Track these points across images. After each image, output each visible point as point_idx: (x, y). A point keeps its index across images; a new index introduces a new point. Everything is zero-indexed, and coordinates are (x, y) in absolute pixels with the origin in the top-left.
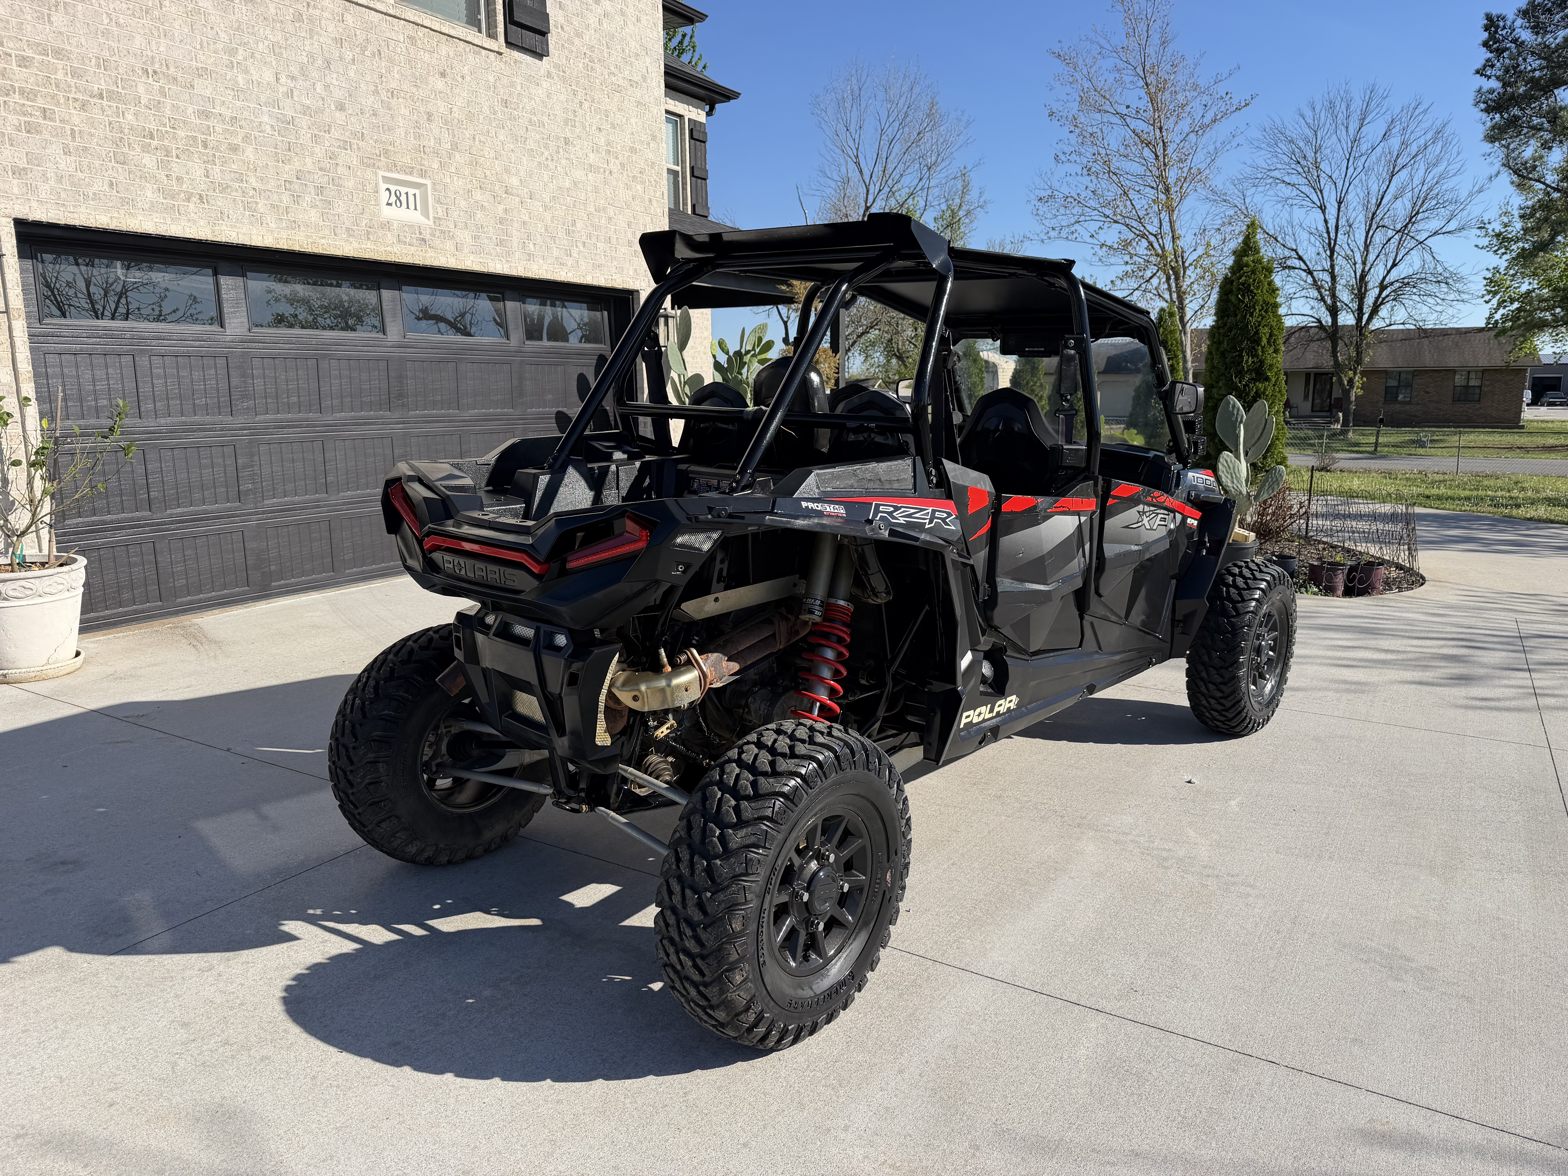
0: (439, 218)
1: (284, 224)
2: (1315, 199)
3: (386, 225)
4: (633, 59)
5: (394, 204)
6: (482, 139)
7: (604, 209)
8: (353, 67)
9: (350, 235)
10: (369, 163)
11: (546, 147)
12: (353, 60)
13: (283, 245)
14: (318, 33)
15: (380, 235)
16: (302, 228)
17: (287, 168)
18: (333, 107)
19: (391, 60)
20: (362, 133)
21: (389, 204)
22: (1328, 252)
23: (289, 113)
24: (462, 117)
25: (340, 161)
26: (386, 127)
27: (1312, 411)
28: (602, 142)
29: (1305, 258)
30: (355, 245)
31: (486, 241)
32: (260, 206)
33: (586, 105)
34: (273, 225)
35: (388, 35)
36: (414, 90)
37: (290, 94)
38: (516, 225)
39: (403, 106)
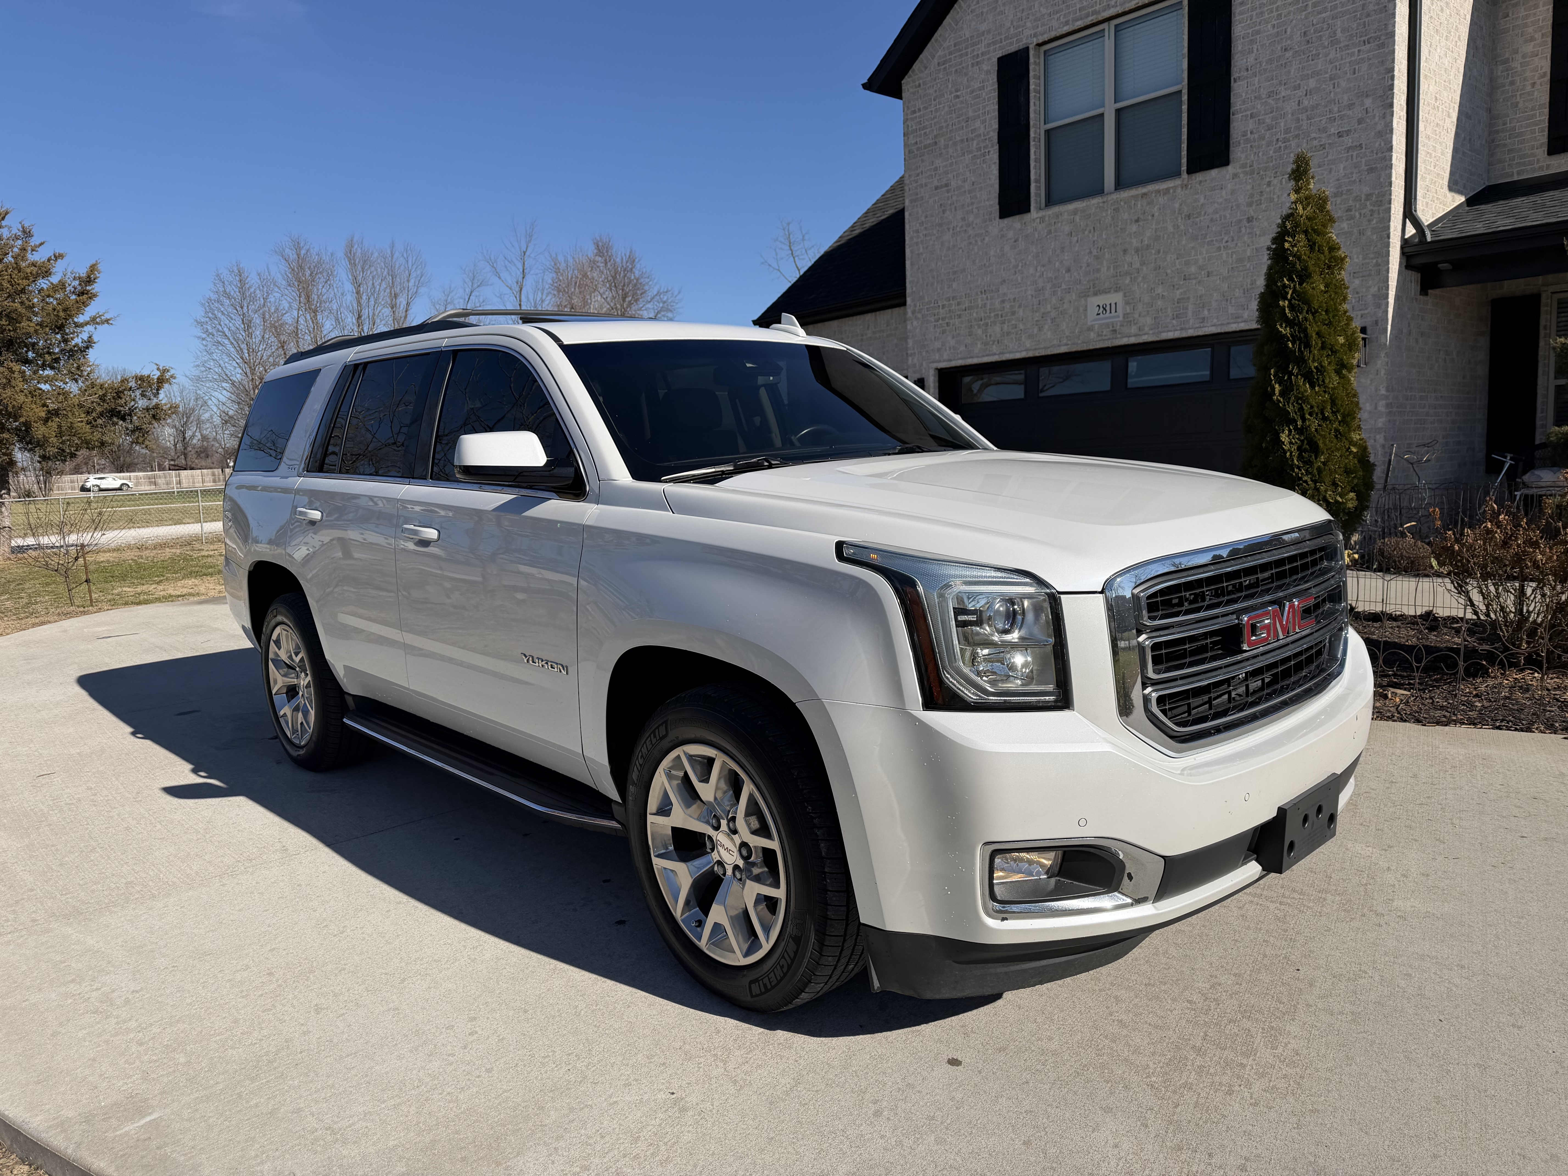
0: (1128, 314)
3: (1091, 328)
5: (1101, 313)
9: (1069, 341)
10: (1085, 295)
12: (1078, 240)
15: (1087, 336)
16: (1042, 343)
17: (1037, 314)
18: (1064, 272)
19: (1101, 229)
20: (1080, 280)
21: (1098, 314)
26: (1095, 270)
30: (1071, 345)
31: (1164, 319)
32: (1023, 338)
39: (1107, 254)
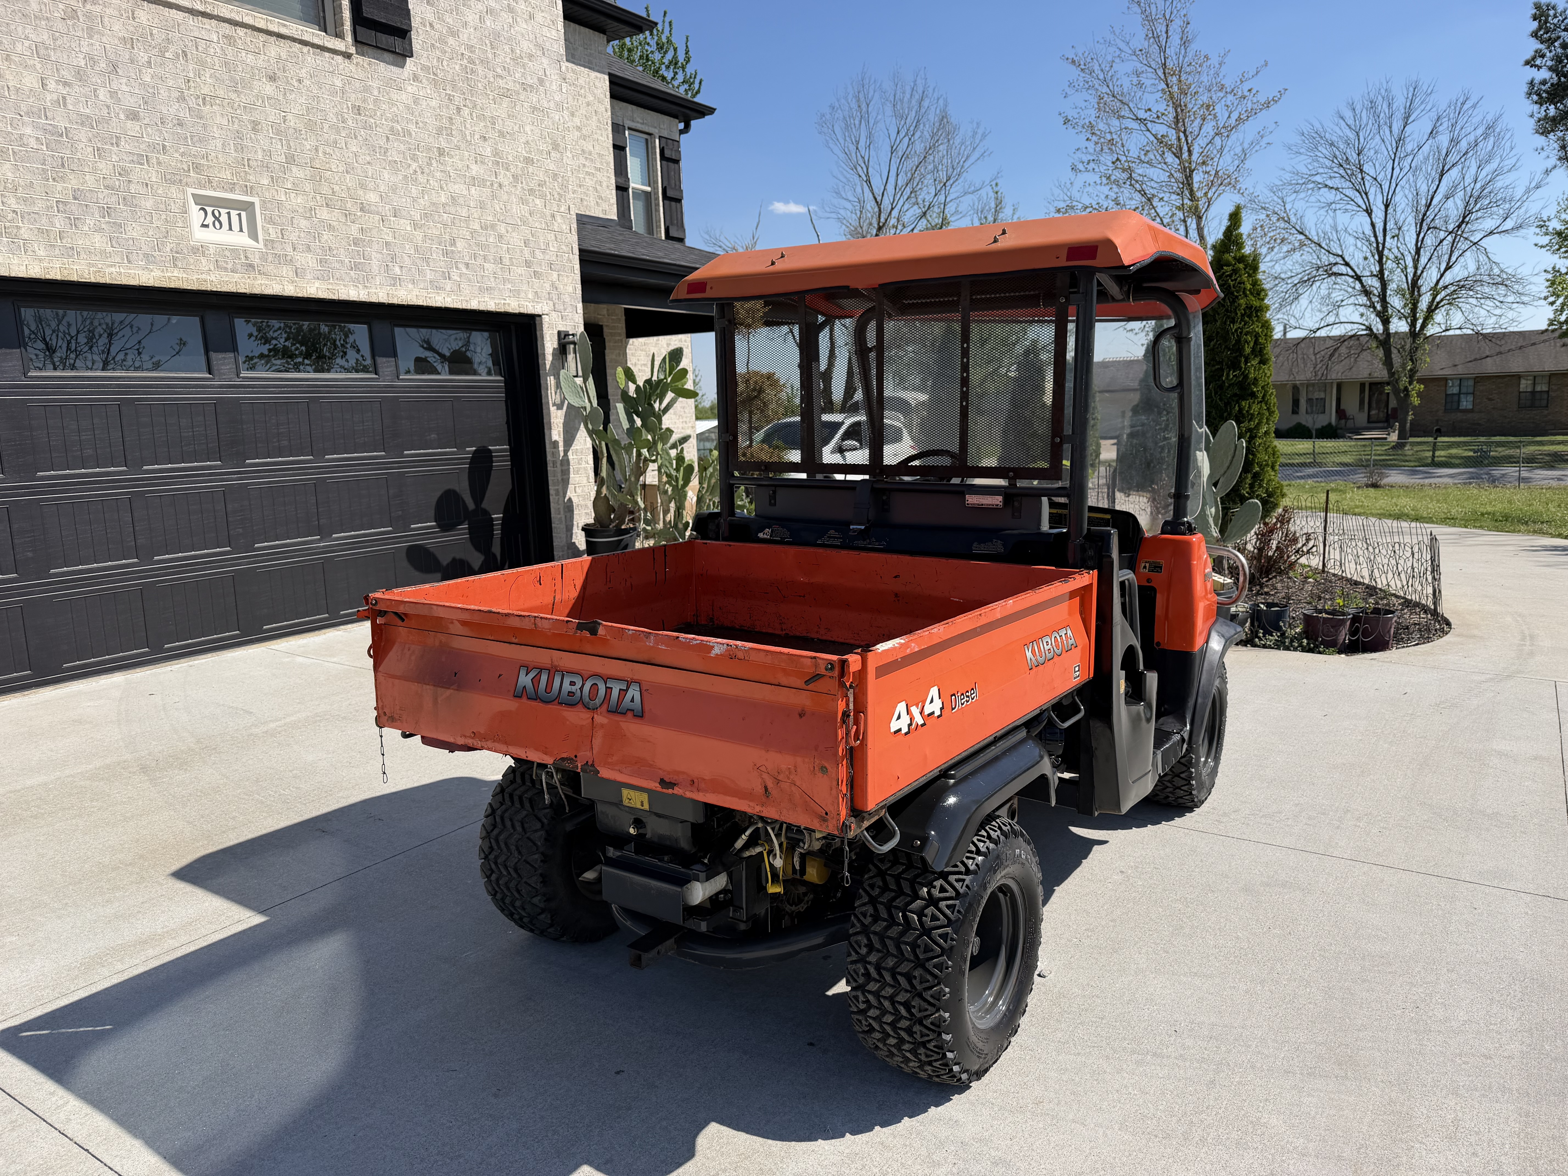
0: (272, 241)
1: (57, 252)
2: (1361, 202)
3: (200, 250)
4: (526, 60)
5: (211, 225)
6: (328, 150)
7: (493, 227)
8: (149, 70)
9: (148, 262)
10: (173, 179)
11: (414, 158)
12: (149, 62)
13: (55, 274)
14: (99, 33)
15: (192, 261)
16: (83, 255)
19: (202, 64)
20: (164, 147)
21: (203, 226)
22: (1377, 257)
23: (62, 124)
24: (300, 126)
25: (133, 177)
26: (195, 139)
27: (1369, 422)
28: (488, 151)
29: (1352, 263)
30: (157, 273)
31: (337, 265)
32: (22, 231)
33: (466, 112)
34: (42, 253)
35: (196, 34)
36: (233, 96)
37: (63, 101)
38: (375, 246)
39: (218, 114)
